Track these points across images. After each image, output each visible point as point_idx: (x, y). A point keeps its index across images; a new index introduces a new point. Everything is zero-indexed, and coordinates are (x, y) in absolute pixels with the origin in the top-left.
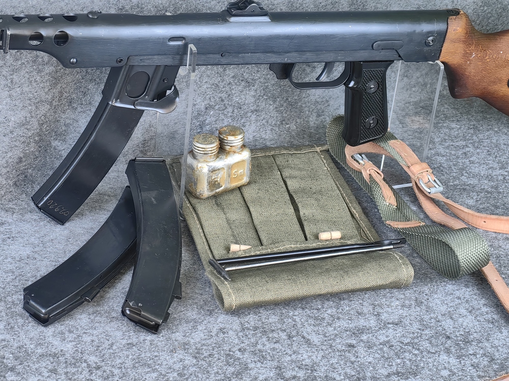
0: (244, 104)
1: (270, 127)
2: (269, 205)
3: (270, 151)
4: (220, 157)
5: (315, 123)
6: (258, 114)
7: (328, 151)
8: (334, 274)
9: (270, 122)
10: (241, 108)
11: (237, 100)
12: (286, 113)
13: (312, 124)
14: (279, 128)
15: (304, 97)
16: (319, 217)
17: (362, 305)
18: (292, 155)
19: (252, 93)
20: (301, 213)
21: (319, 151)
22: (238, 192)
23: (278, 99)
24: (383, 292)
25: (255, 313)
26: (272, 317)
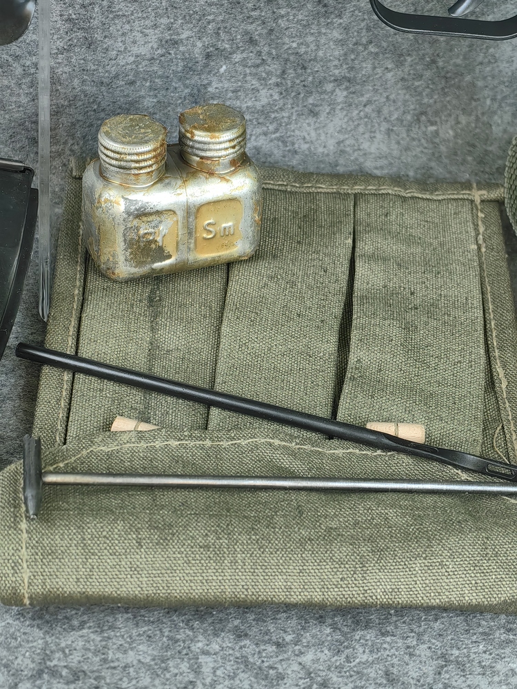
0: (315, 60)
1: (384, 126)
2: (276, 323)
3: (355, 184)
4: (167, 181)
5: (505, 131)
6: (352, 89)
7: (500, 203)
8: (341, 551)
9: (385, 111)
10: (304, 68)
11: (294, 45)
12: (430, 96)
13: (497, 131)
14: (408, 131)
15: (481, 63)
16: (392, 376)
17: (411, 655)
18: (404, 199)
19: (336, 34)
20: (352, 359)
21: (478, 200)
22: (219, 277)
23: (409, 59)
24: (485, 623)
25: (100, 629)
26: (141, 647)
